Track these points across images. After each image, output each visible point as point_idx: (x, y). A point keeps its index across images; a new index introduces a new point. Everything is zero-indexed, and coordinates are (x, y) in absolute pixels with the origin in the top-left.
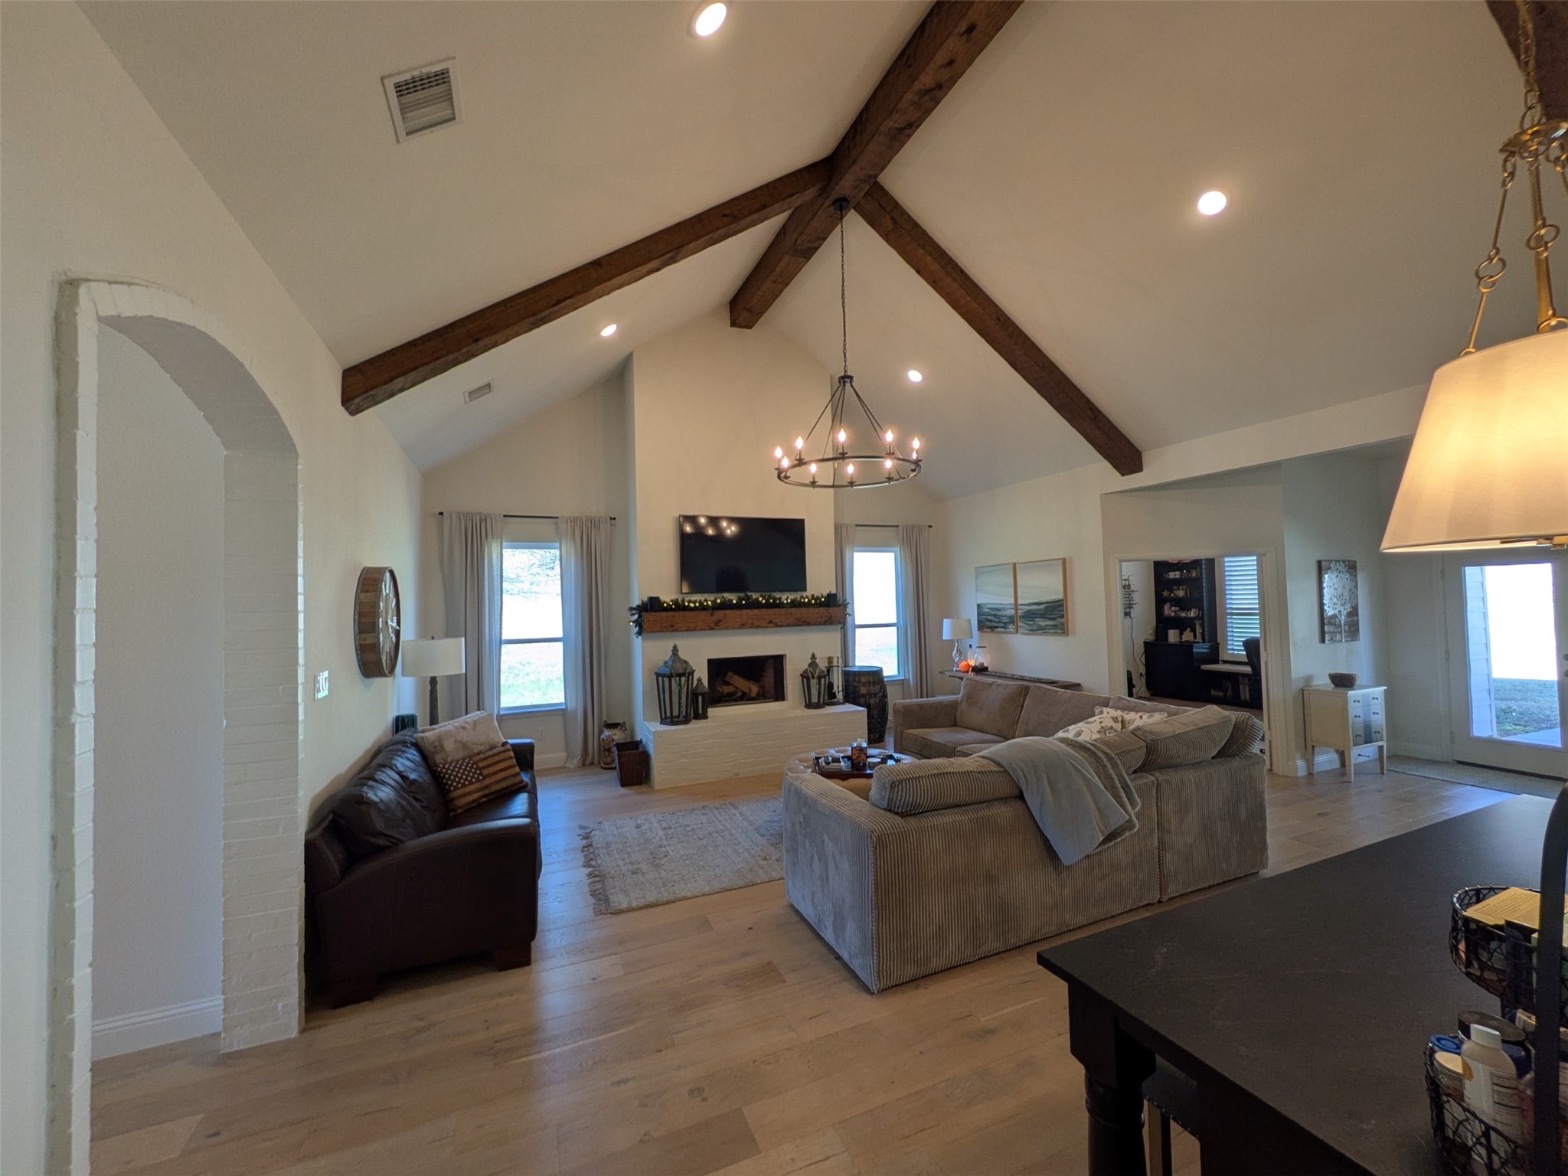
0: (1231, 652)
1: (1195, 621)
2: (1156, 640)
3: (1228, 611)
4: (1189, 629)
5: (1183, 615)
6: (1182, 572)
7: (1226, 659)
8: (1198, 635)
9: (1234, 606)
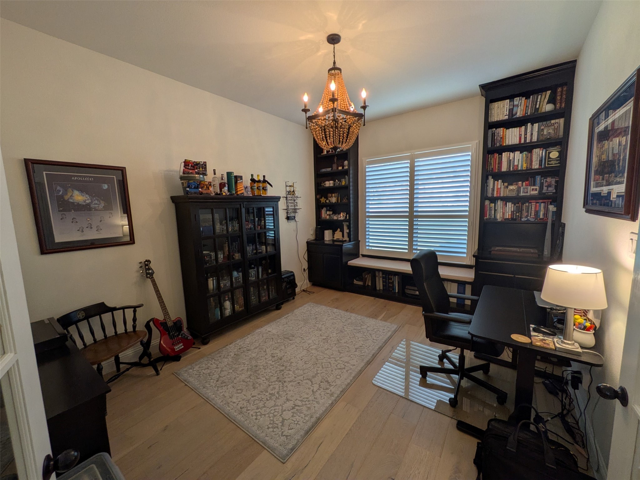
0: (367, 248)
1: (344, 223)
2: (316, 240)
3: (367, 214)
4: (339, 230)
5: (335, 218)
6: (335, 181)
7: (364, 253)
8: (346, 234)
9: (371, 210)
